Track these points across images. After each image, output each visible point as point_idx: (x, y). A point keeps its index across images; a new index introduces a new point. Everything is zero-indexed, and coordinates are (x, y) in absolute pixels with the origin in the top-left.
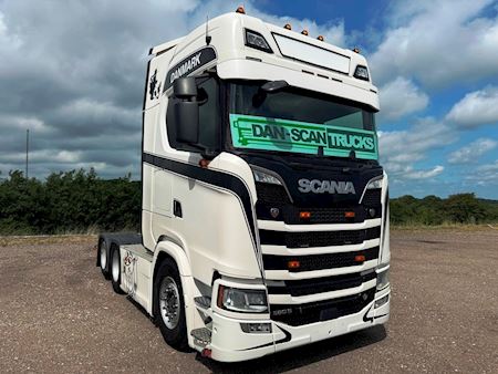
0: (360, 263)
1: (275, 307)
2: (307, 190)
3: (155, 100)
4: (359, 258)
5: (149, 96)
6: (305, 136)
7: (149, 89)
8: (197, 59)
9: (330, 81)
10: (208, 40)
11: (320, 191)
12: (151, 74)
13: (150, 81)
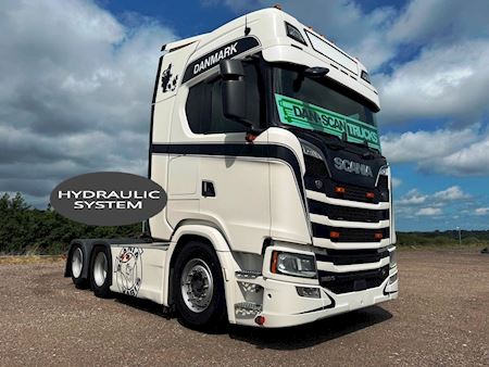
0: (378, 240)
1: (322, 274)
2: (340, 168)
3: (169, 93)
4: (378, 235)
5: (160, 89)
6: (332, 123)
7: (160, 82)
8: (233, 48)
9: (348, 77)
10: (247, 31)
11: (350, 169)
12: (164, 67)
13: (161, 75)
